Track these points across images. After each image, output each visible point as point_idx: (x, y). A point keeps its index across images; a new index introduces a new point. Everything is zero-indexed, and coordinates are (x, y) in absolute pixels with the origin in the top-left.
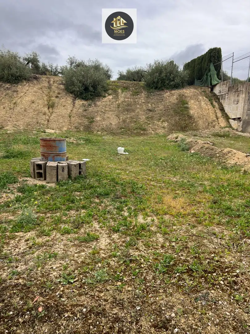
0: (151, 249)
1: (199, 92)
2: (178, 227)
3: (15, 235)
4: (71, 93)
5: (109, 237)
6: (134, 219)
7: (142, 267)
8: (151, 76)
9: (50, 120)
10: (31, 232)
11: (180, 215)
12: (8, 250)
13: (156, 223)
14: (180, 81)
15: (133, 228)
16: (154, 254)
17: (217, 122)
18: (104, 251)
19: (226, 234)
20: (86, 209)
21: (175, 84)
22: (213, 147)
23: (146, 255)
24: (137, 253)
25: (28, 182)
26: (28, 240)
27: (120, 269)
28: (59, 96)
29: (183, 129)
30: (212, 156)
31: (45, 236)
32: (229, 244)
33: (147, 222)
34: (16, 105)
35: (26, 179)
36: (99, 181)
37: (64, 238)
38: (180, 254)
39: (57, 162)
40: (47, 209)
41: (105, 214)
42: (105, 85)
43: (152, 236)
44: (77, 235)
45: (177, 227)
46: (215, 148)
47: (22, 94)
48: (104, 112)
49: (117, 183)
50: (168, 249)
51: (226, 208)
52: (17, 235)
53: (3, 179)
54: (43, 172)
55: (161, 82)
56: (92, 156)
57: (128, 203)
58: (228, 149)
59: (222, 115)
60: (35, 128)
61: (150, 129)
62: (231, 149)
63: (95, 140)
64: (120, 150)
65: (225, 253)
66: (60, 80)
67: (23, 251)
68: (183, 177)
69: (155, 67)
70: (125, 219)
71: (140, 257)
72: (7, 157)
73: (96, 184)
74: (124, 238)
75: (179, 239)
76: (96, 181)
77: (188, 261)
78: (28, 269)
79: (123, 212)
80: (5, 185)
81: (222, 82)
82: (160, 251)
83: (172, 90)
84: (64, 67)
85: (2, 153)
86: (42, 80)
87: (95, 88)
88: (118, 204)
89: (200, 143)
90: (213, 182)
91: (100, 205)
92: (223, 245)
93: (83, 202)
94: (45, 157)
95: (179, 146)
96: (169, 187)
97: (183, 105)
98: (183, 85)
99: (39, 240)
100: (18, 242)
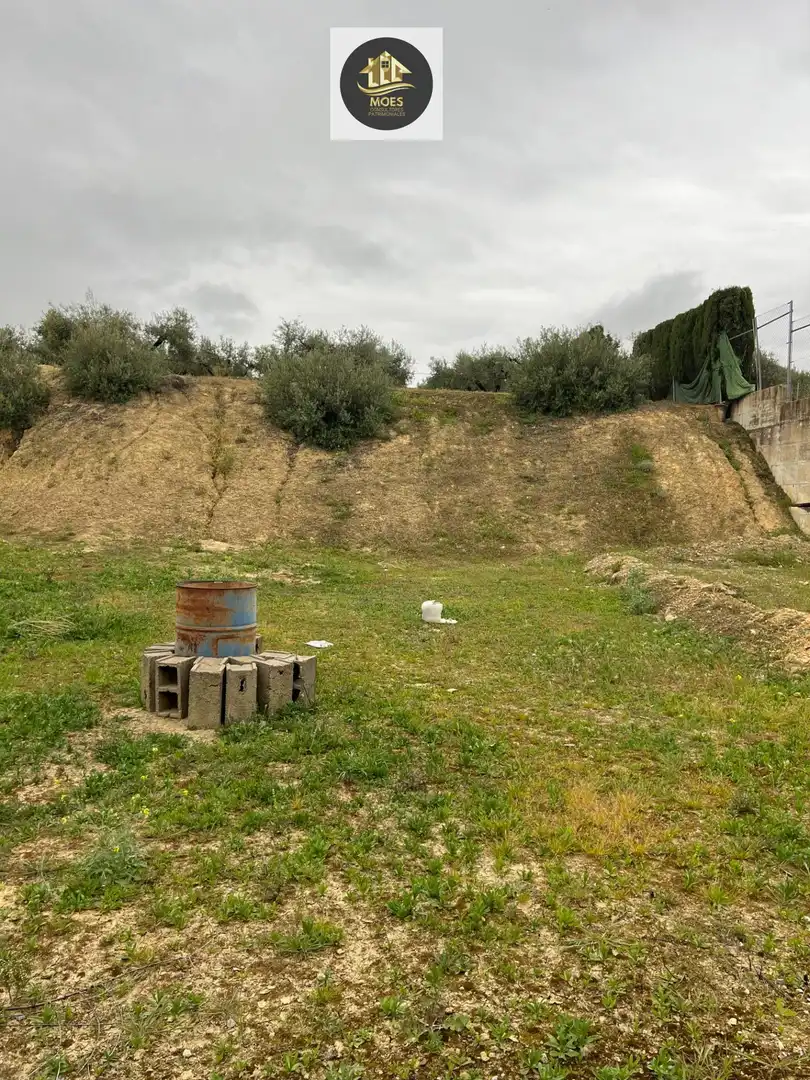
0: (518, 991)
1: (687, 421)
2: (613, 904)
3: (72, 921)
4: (285, 428)
5: (378, 936)
6: (464, 871)
7: (481, 1060)
8: (530, 373)
9: (215, 513)
10: (122, 912)
11: (623, 856)
12: (43, 978)
13: (538, 888)
14: (623, 389)
15: (460, 906)
16: (527, 1010)
17: (749, 514)
18: (359, 992)
19: (782, 935)
20: (308, 827)
21: (609, 399)
22: (738, 602)
23: (499, 1014)
24: (467, 1005)
25: (132, 724)
26: (110, 943)
27: (407, 1065)
28: (248, 437)
29: (638, 538)
30: (733, 635)
31: (169, 925)
32: (790, 979)
33: (507, 885)
34: (116, 468)
35: (124, 712)
36: (355, 721)
37: (228, 937)
38: (616, 1014)
39: (226, 659)
40: (181, 824)
41: (367, 849)
42: (388, 404)
43: (523, 939)
44: (270, 927)
45: (609, 904)
46: (745, 605)
47: (136, 434)
48: (383, 487)
49: (413, 733)
50: (576, 991)
51: (782, 835)
52: (77, 923)
53: (54, 713)
54: (179, 692)
55: (561, 392)
56: (337, 632)
57: (446, 810)
58: (790, 612)
59: (765, 494)
60: (171, 537)
61: (531, 538)
62: (799, 613)
63: (352, 574)
64: (428, 610)
65: (776, 1016)
66: (252, 390)
67: (90, 984)
68: (635, 713)
69: (543, 348)
70: (434, 872)
71: (478, 1019)
72: (74, 636)
73: (346, 734)
74: (427, 943)
75: (615, 953)
76: (345, 721)
77: (644, 1043)
78: (102, 1055)
79: (430, 841)
80: (57, 734)
81: (760, 391)
82: (549, 998)
83: (597, 417)
84: (265, 349)
85: (61, 624)
86: (199, 391)
87: (358, 413)
88: (414, 810)
89: (692, 587)
90: (736, 732)
91: (352, 814)
92: (769, 981)
93: (298, 802)
94: (190, 642)
95: (625, 598)
96: (586, 748)
97: (635, 462)
98: (633, 401)
99: (147, 944)
100: (78, 949)
